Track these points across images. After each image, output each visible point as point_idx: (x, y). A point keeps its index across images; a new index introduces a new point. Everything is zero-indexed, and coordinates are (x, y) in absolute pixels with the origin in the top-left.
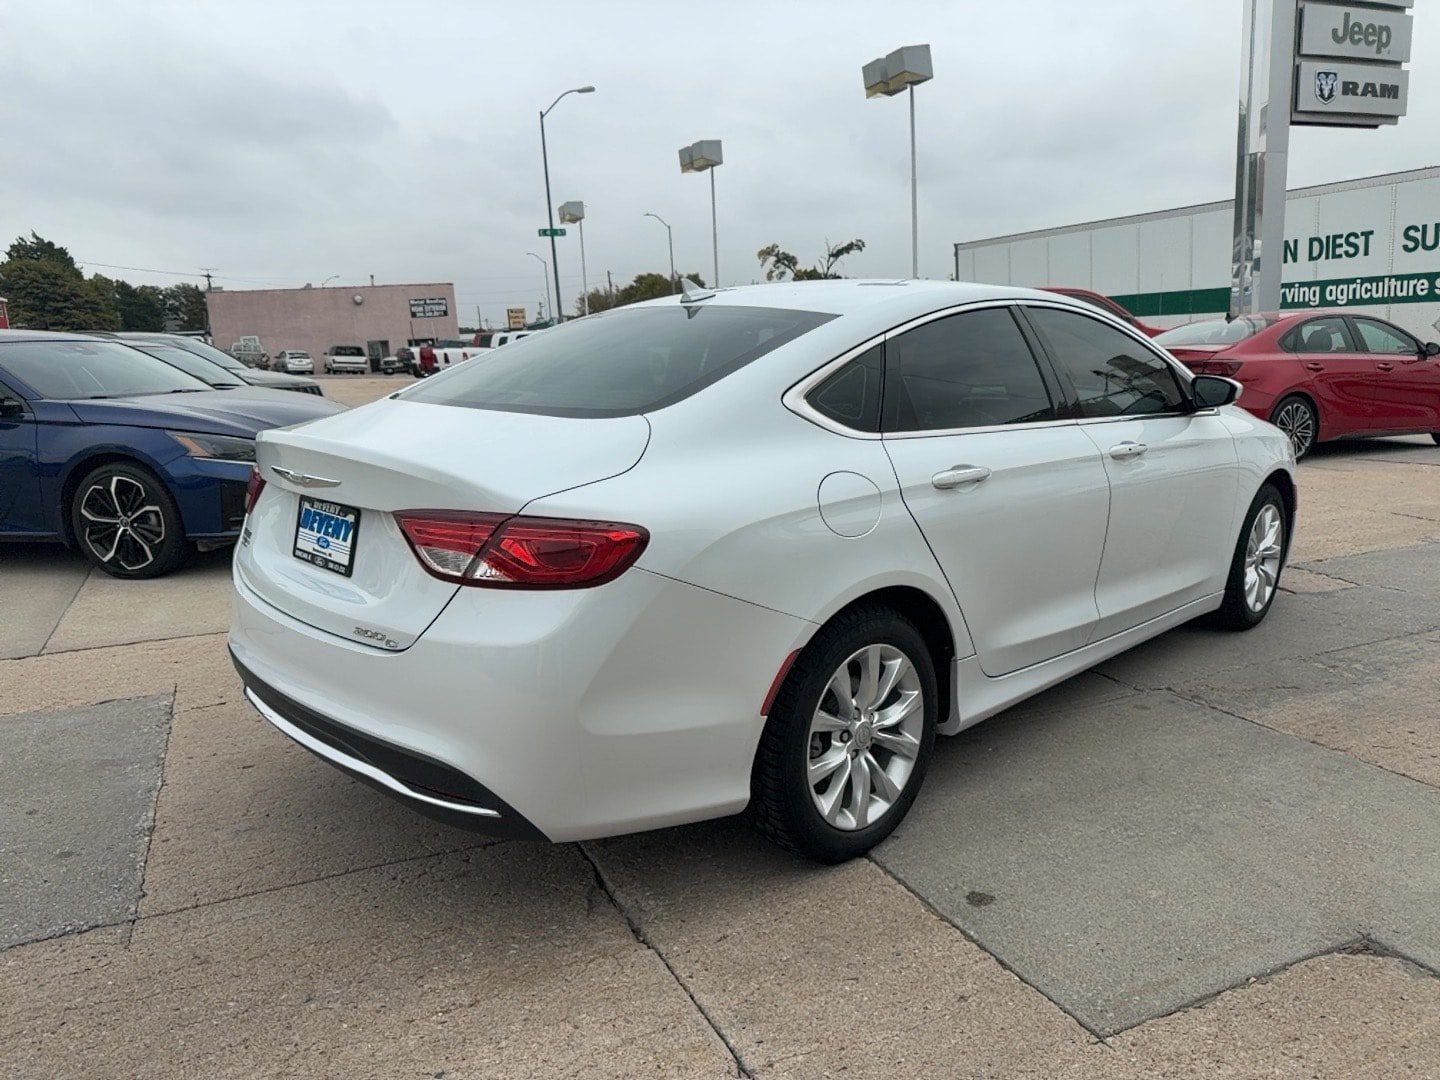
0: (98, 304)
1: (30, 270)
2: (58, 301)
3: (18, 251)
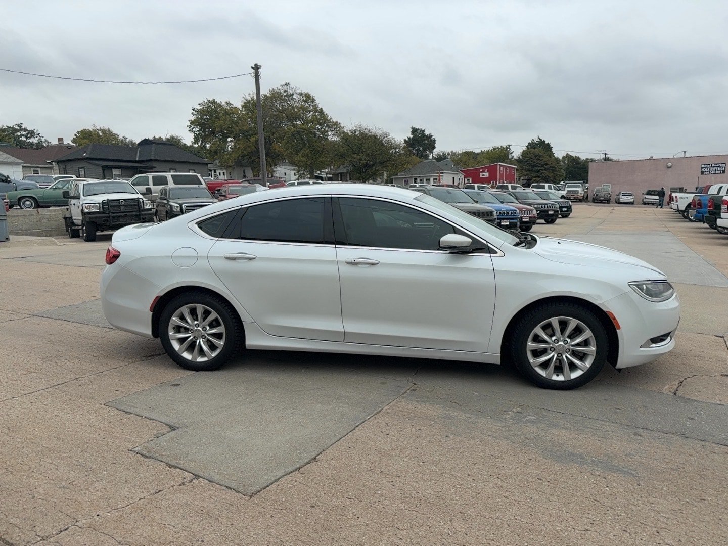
0: (555, 168)
1: (530, 153)
2: (539, 167)
3: (531, 145)
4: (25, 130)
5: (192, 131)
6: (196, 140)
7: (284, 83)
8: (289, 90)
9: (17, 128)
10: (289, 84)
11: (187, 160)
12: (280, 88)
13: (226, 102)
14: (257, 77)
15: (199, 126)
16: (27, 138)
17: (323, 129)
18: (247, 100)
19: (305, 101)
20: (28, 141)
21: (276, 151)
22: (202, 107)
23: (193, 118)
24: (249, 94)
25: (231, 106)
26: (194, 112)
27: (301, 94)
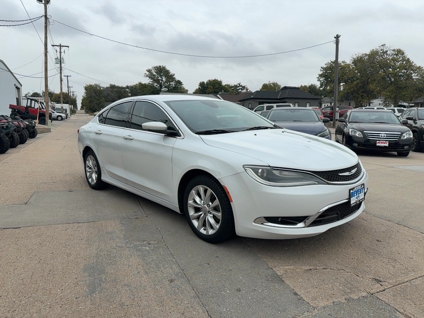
4: (241, 86)
5: (319, 81)
6: (322, 85)
7: (382, 44)
8: (384, 49)
9: (238, 85)
10: (385, 45)
11: (306, 97)
12: (378, 48)
13: (343, 61)
14: (337, 43)
15: (324, 77)
16: (242, 90)
17: (408, 73)
18: (354, 59)
19: (397, 55)
20: (242, 91)
21: (371, 89)
22: (327, 66)
23: (321, 73)
24: (356, 55)
25: (345, 63)
26: (322, 69)
27: (394, 50)
